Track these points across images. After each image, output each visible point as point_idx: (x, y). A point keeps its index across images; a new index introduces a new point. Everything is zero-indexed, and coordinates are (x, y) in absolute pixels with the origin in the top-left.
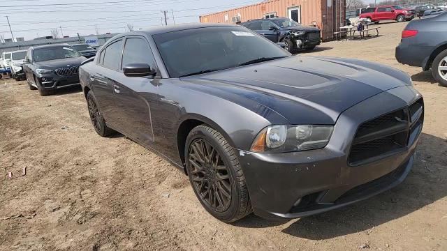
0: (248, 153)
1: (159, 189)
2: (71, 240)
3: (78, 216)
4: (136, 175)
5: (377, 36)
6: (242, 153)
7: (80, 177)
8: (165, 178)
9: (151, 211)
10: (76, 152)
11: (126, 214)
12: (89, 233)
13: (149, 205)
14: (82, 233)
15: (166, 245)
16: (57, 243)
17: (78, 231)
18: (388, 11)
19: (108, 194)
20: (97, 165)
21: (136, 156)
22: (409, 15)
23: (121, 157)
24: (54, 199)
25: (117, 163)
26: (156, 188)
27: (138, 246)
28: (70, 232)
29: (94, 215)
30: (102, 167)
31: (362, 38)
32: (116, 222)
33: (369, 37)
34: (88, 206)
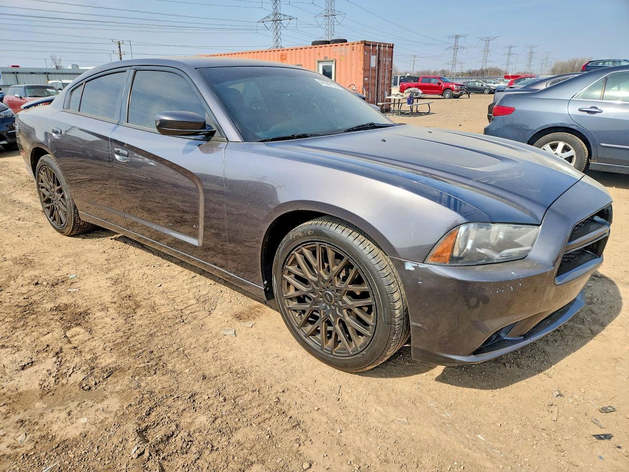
0: (421, 266)
1: (212, 323)
2: (84, 420)
3: (79, 376)
4: (158, 300)
5: (428, 113)
6: (409, 266)
7: (52, 305)
8: (214, 306)
9: (215, 358)
10: (26, 262)
11: (170, 367)
12: (114, 404)
13: (206, 350)
14: (100, 406)
15: (267, 415)
16: (55, 427)
17: (90, 403)
18: (434, 82)
19: (121, 334)
20: (78, 285)
21: (145, 270)
22: (457, 91)
23: (117, 271)
24: (13, 346)
25: (116, 282)
26: (207, 320)
27: (219, 421)
28: (72, 405)
29: (110, 372)
30: (87, 287)
31: (411, 114)
32: (157, 382)
33: (418, 114)
34: (88, 357)
